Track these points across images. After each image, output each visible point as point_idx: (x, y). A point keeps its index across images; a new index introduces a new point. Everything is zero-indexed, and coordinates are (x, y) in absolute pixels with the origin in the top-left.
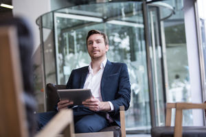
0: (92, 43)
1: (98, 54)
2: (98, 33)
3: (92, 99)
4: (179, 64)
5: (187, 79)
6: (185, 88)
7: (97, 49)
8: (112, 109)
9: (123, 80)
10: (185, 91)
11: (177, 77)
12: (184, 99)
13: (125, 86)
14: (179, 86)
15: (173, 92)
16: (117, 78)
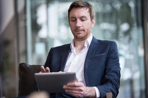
3: (76, 83)
7: (81, 28)
8: (98, 96)
9: (111, 61)
13: (113, 69)
16: (104, 60)
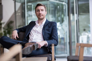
0: (39, 11)
1: (42, 17)
2: (42, 5)
4: (86, 23)
5: (89, 31)
6: (88, 36)
10: (88, 38)
11: (84, 30)
12: (88, 41)
14: (85, 35)
15: (82, 38)
